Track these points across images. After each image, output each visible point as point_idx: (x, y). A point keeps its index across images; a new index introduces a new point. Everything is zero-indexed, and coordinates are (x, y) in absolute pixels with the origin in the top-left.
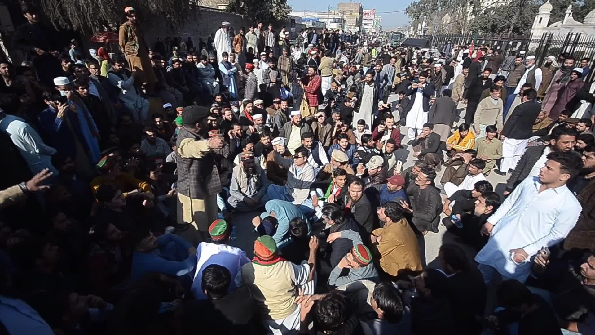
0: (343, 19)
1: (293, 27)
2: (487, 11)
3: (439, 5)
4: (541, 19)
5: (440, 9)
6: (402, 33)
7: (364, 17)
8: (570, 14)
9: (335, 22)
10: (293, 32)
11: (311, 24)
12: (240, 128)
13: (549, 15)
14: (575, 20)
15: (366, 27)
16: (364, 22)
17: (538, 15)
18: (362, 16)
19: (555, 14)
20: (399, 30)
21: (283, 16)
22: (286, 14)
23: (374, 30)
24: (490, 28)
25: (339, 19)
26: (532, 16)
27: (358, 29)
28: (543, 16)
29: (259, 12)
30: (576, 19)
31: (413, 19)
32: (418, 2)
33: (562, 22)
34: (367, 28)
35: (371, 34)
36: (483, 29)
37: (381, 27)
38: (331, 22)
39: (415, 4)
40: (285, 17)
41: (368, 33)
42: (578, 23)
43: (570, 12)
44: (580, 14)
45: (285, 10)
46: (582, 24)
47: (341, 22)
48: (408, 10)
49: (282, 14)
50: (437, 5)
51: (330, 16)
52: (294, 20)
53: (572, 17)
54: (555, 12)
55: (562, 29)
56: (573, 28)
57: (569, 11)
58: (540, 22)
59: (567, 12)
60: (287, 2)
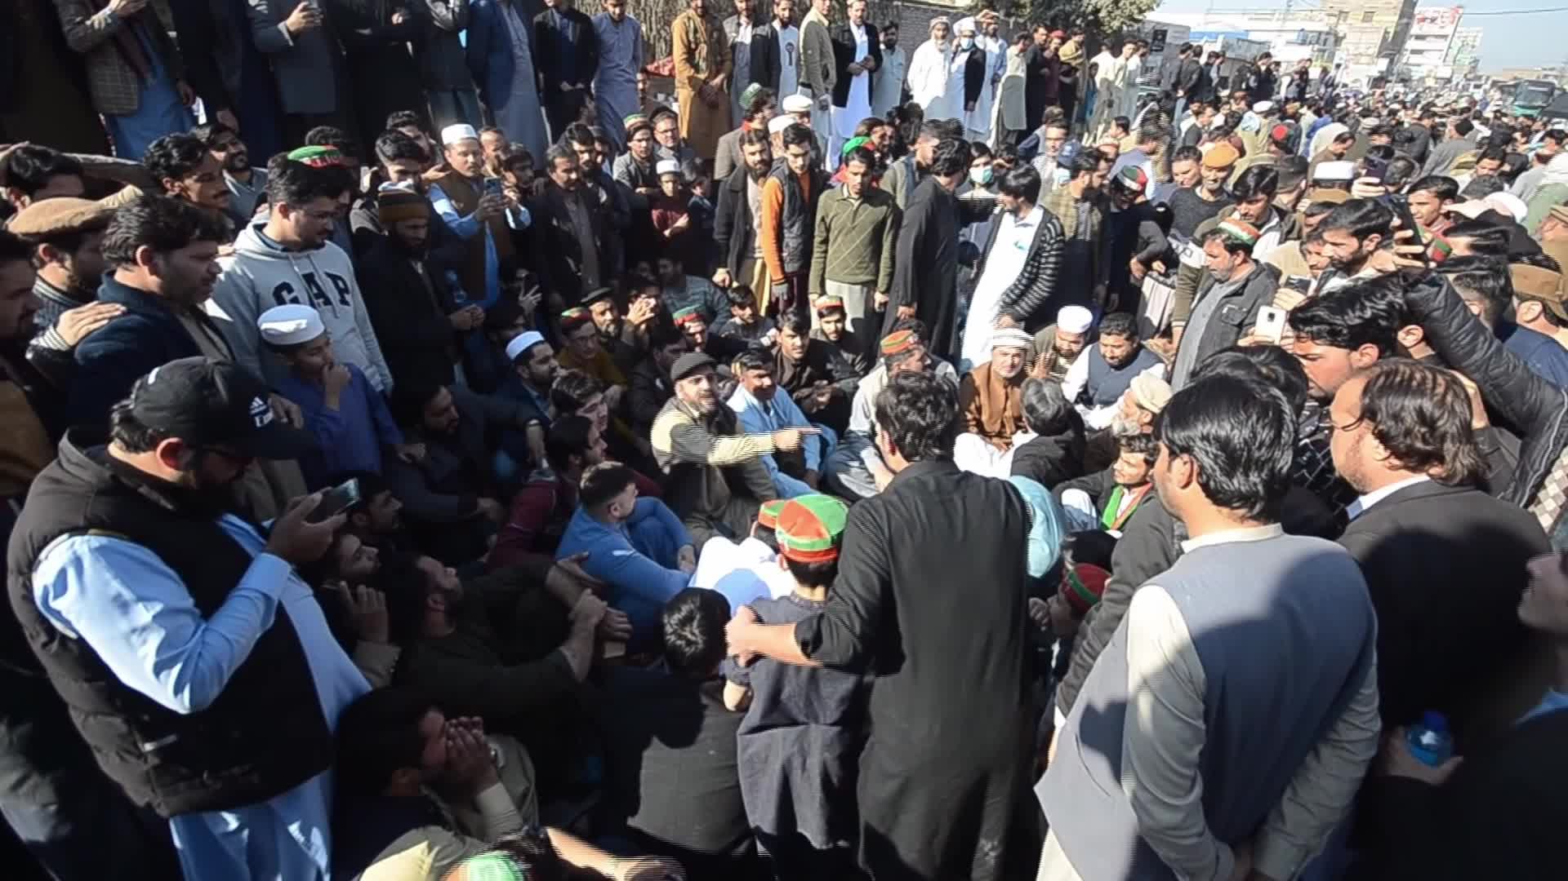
0: (1336, 35)
6: (1558, 86)
7: (1415, 29)
9: (1303, 43)
15: (1415, 59)
16: (1411, 44)
18: (1408, 25)
20: (1546, 76)
21: (1131, 18)
22: (1141, 12)
23: (1445, 72)
25: (1320, 33)
27: (1383, 64)
29: (1061, 7)
34: (1419, 65)
35: (1430, 82)
37: (1476, 61)
38: (1289, 43)
41: (1422, 80)
47: (1328, 41)
51: (1289, 25)
52: (1164, 33)
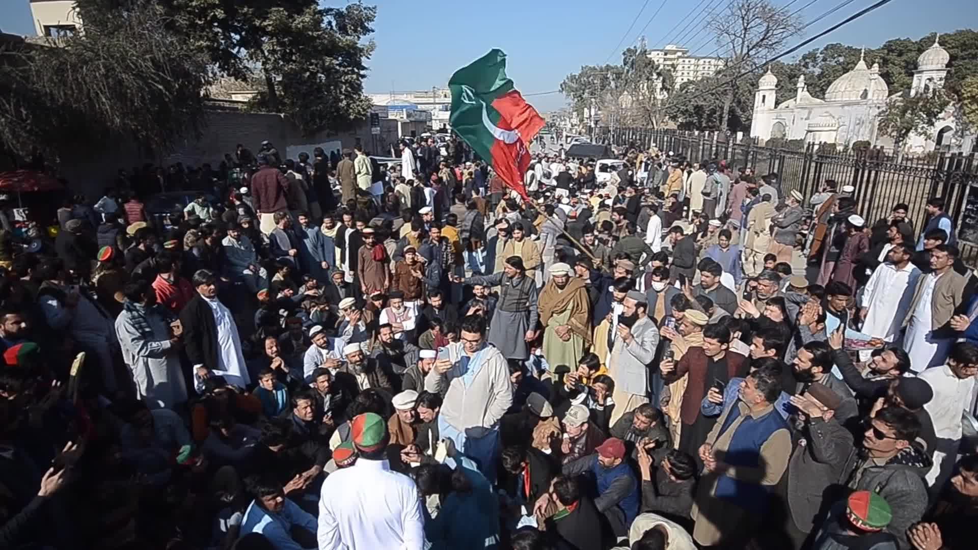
1: (376, 125)
2: (684, 86)
3: (611, 78)
4: (764, 97)
5: (613, 84)
8: (803, 88)
10: (376, 135)
11: (405, 116)
12: (309, 403)
13: (774, 91)
14: (813, 97)
17: (759, 91)
19: (782, 87)
21: (359, 113)
22: (364, 110)
24: (692, 111)
26: (750, 92)
28: (767, 94)
30: (814, 95)
31: (573, 100)
32: (577, 74)
33: (795, 100)
36: (683, 113)
38: (440, 110)
39: (573, 78)
40: (363, 115)
42: (818, 101)
43: (803, 85)
44: (819, 86)
45: (361, 104)
46: (823, 102)
48: (564, 87)
49: (357, 111)
50: (607, 78)
51: (436, 99)
52: (377, 114)
53: (807, 94)
54: (782, 84)
55: (796, 110)
56: (812, 109)
57: (801, 83)
58: (763, 101)
59: (799, 85)
60: (363, 90)
